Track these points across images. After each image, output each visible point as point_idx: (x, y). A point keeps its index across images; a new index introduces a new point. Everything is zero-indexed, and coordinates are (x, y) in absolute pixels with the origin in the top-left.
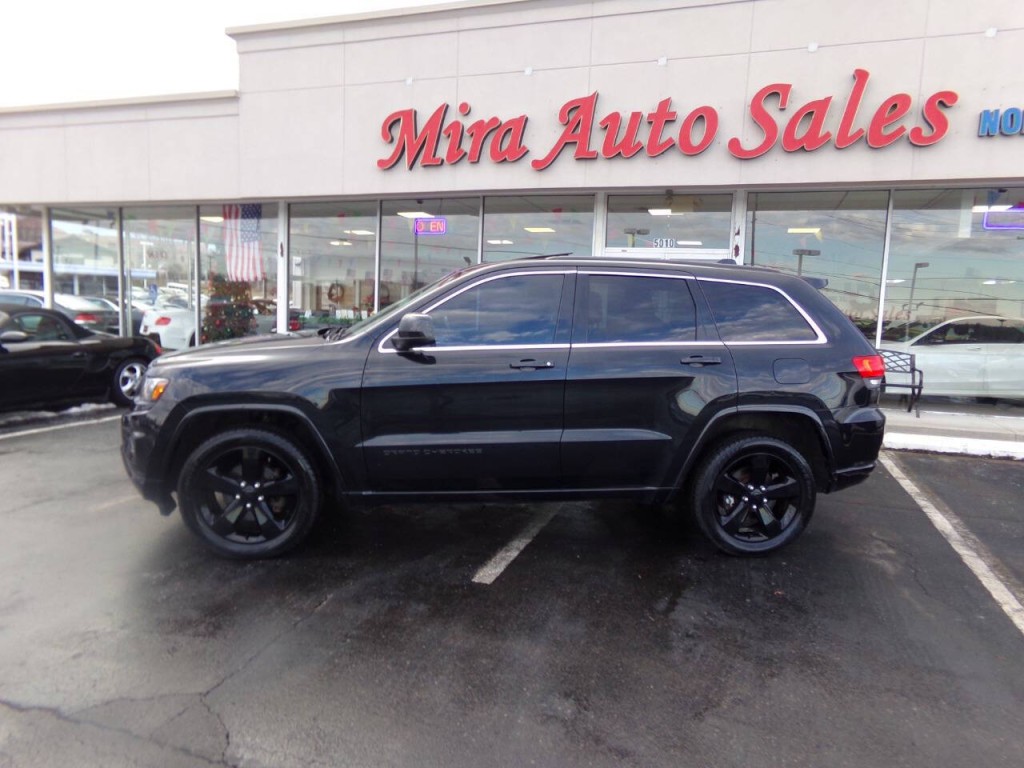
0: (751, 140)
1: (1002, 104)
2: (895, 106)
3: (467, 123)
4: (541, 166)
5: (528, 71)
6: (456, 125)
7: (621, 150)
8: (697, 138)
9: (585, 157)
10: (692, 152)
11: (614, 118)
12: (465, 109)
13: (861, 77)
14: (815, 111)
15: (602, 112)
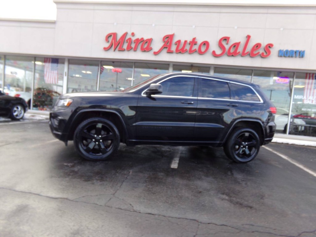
0: (218, 52)
1: (284, 48)
2: (257, 46)
3: (134, 39)
4: (156, 54)
5: (153, 25)
6: (130, 39)
7: (181, 51)
8: (203, 49)
9: (170, 52)
10: (201, 53)
11: (179, 42)
12: (133, 34)
13: (249, 37)
14: (236, 45)
15: (175, 40)
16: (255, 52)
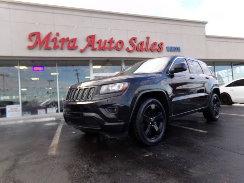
0: (131, 48)
2: (155, 44)
3: (59, 38)
4: (82, 51)
5: (76, 27)
6: (55, 39)
9: (94, 49)
10: (118, 49)
11: (100, 41)
12: (58, 34)
13: (148, 38)
14: (141, 44)
15: (97, 39)
16: (154, 48)
